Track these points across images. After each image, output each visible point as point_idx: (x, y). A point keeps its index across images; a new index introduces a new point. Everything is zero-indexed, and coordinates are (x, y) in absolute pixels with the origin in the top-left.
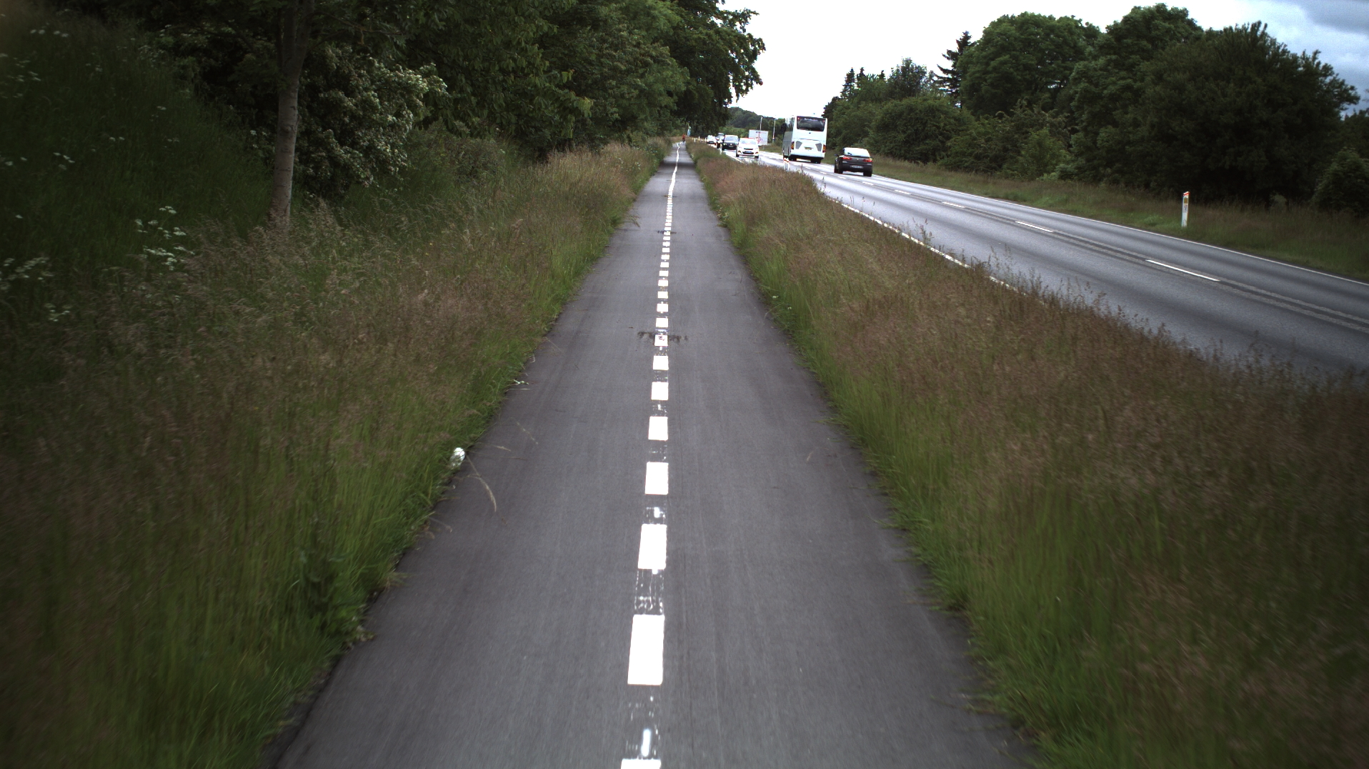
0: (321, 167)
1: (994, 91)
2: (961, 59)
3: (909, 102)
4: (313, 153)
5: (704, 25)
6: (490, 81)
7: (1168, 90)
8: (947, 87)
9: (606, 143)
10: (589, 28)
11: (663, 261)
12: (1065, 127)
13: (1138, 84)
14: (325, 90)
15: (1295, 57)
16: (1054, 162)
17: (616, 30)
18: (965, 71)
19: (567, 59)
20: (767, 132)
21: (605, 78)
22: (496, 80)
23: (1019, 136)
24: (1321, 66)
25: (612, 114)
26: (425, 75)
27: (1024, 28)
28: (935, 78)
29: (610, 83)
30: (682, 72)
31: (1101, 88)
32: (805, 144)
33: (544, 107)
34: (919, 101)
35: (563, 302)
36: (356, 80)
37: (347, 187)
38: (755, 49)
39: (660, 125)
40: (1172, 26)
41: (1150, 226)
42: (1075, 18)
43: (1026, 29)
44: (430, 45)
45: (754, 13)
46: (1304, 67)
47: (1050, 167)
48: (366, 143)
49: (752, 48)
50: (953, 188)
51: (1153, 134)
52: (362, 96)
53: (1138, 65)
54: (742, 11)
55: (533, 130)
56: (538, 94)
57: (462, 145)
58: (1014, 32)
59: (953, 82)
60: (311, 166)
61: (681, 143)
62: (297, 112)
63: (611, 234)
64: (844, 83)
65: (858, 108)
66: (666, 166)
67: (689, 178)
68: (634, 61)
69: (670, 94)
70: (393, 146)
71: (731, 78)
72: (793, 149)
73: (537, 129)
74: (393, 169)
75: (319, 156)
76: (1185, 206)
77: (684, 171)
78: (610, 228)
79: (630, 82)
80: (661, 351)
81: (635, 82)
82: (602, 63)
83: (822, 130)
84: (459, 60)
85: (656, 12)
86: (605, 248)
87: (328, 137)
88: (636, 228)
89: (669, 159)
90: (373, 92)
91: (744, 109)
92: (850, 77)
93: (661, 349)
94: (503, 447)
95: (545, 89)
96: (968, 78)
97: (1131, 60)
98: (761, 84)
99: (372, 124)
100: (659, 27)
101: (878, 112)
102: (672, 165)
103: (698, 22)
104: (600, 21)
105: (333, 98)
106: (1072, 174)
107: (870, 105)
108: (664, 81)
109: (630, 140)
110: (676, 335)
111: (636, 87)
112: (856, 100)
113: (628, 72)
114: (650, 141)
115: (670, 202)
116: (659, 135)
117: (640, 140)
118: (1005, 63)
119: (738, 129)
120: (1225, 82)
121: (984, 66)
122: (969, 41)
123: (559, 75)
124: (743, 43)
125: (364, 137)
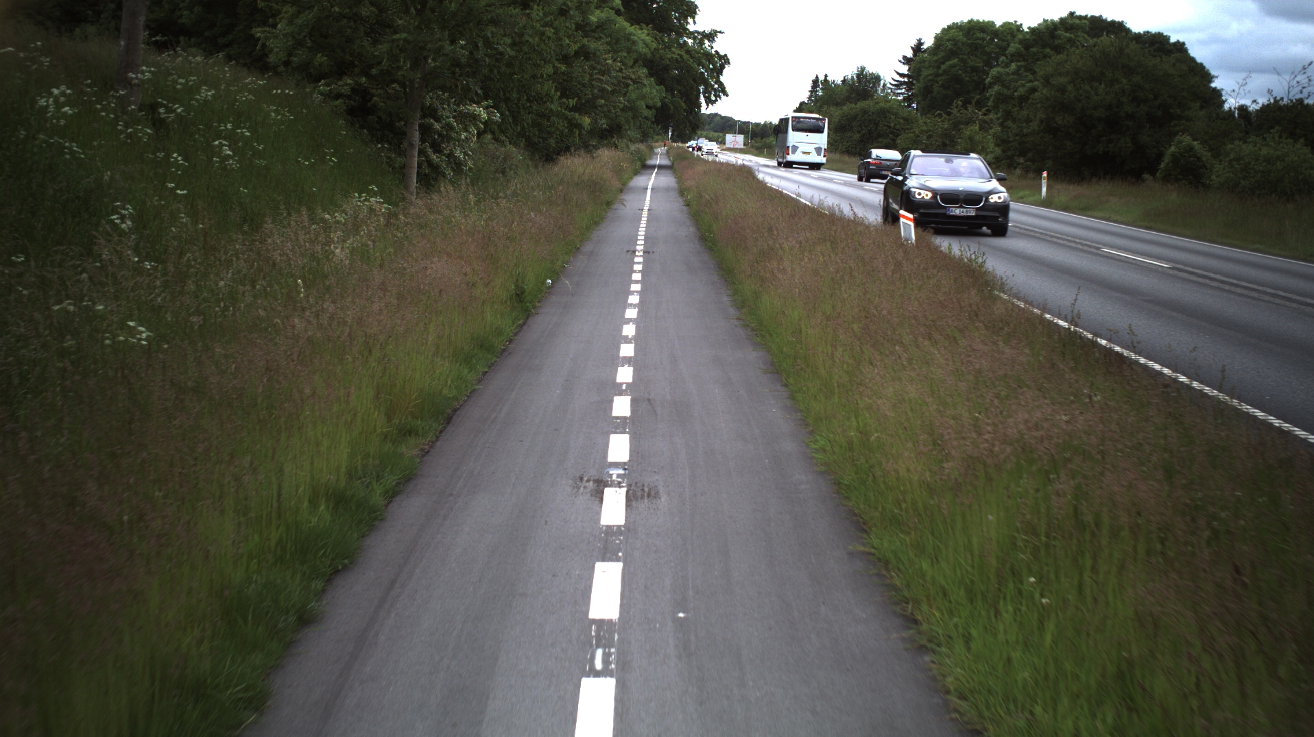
1: (944, 92)
2: (915, 64)
3: (863, 105)
5: (678, 45)
8: (903, 91)
9: (597, 149)
10: (582, 59)
17: (603, 59)
18: (919, 75)
19: (565, 83)
20: (743, 136)
21: (595, 98)
23: (956, 133)
25: (602, 126)
26: (486, 108)
27: (971, 33)
28: (892, 82)
29: (600, 102)
30: (660, 90)
31: (1012, 90)
33: (556, 124)
34: (872, 105)
36: (441, 111)
37: (437, 180)
38: (722, 64)
39: (642, 133)
43: (973, 35)
45: (720, 32)
48: (448, 152)
49: (717, 63)
51: (1042, 127)
52: (445, 121)
54: (710, 31)
56: (553, 115)
58: (961, 37)
59: (909, 86)
61: (662, 148)
62: (418, 133)
63: (606, 212)
64: (810, 89)
66: (646, 168)
67: (666, 176)
68: (618, 83)
69: (648, 107)
70: (466, 154)
71: (701, 90)
72: (788, 155)
74: (465, 168)
77: (663, 171)
78: (605, 207)
79: (615, 100)
82: (593, 85)
85: (636, 37)
87: (425, 148)
88: (623, 207)
89: (650, 162)
90: (452, 119)
92: (815, 82)
95: (558, 112)
96: (922, 81)
98: (727, 96)
99: (449, 139)
100: (638, 51)
102: (653, 167)
103: (671, 45)
104: (591, 53)
107: (832, 108)
108: (643, 97)
109: (616, 146)
112: (818, 104)
113: (613, 92)
114: (633, 147)
115: (649, 192)
116: (642, 141)
117: (624, 146)
118: (954, 66)
119: (714, 135)
120: (1097, 83)
121: (935, 70)
122: (922, 47)
123: (567, 102)
124: (711, 59)
125: (447, 148)
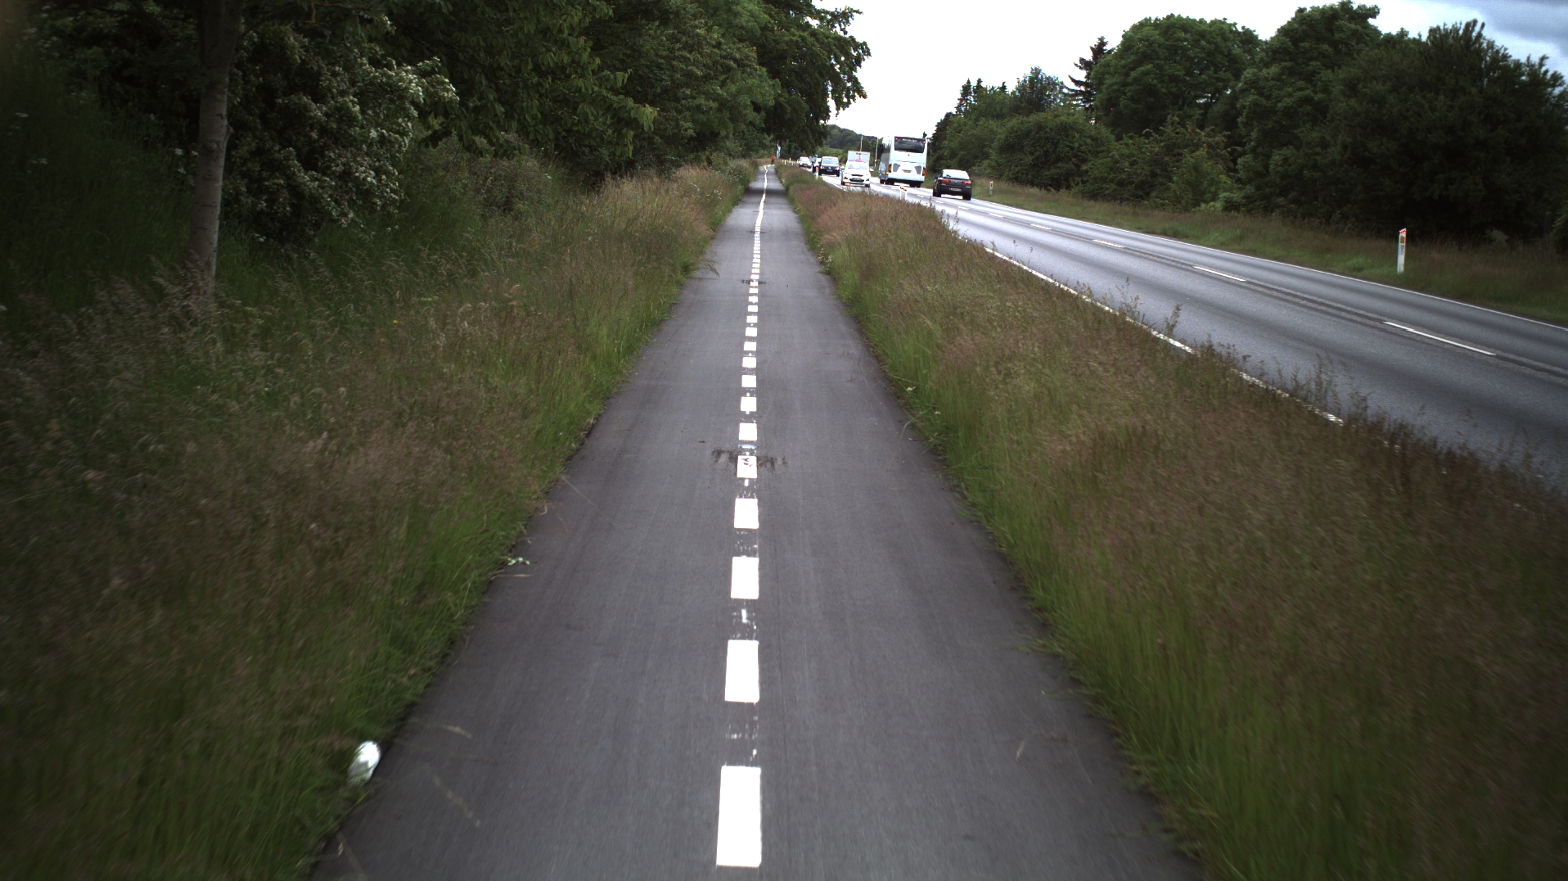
0: (278, 199)
1: (1134, 106)
2: (1095, 69)
3: (1038, 118)
4: (267, 180)
5: (798, 26)
6: (521, 84)
7: (1365, 104)
8: (1080, 102)
9: (679, 166)
10: (657, 23)
11: (749, 325)
12: (1225, 148)
13: (1320, 96)
14: (285, 94)
15: (1518, 64)
16: (1213, 189)
17: (691, 27)
18: (1100, 83)
20: (869, 154)
21: (677, 86)
22: (530, 82)
23: (1170, 159)
24: (1549, 74)
25: (686, 130)
26: (422, 74)
27: (1170, 32)
28: (1065, 91)
29: (684, 92)
30: (774, 85)
31: (1274, 101)
32: (903, 166)
33: (592, 118)
34: (1049, 118)
35: (606, 396)
36: (327, 79)
37: (317, 226)
38: (859, 54)
39: (745, 145)
40: (1359, 27)
41: (1355, 272)
42: (1228, 21)
43: (1173, 34)
44: (441, 37)
45: (857, 12)
46: (1529, 75)
47: (1208, 196)
48: (340, 169)
49: (853, 53)
50: (1097, 221)
51: (1346, 156)
52: (336, 102)
53: (1319, 73)
54: (843, 9)
55: (587, 150)
56: (584, 101)
57: (491, 168)
59: (1087, 96)
60: (264, 198)
61: (769, 165)
62: (226, 122)
63: (680, 285)
64: (960, 97)
65: (977, 125)
66: (752, 193)
67: (780, 208)
68: (714, 65)
69: (757, 108)
71: (830, 88)
72: (890, 172)
73: (592, 149)
75: (275, 184)
76: (1402, 246)
77: (773, 200)
78: (680, 276)
79: (707, 90)
80: (747, 489)
81: (713, 90)
82: (673, 67)
83: (922, 152)
84: (480, 56)
86: (673, 306)
87: (287, 159)
88: (715, 276)
89: (756, 185)
90: (351, 97)
91: (842, 127)
92: (966, 89)
93: (746, 483)
94: (457, 729)
95: (594, 95)
96: (1104, 91)
97: (1309, 68)
98: (865, 97)
99: (352, 143)
100: (743, 25)
101: (1000, 130)
102: (760, 192)
103: (790, 23)
104: (671, 13)
105: (295, 104)
106: (1239, 206)
107: (991, 122)
108: (749, 90)
109: (710, 163)
110: (770, 455)
111: (717, 98)
112: (973, 117)
113: (707, 78)
114: (733, 164)
115: (757, 235)
116: (744, 156)
117: (721, 162)
118: (1147, 73)
119: (835, 150)
120: (1433, 93)
121: (1123, 77)
122: (1104, 48)
123: (612, 76)
124: (843, 47)
125: (338, 159)
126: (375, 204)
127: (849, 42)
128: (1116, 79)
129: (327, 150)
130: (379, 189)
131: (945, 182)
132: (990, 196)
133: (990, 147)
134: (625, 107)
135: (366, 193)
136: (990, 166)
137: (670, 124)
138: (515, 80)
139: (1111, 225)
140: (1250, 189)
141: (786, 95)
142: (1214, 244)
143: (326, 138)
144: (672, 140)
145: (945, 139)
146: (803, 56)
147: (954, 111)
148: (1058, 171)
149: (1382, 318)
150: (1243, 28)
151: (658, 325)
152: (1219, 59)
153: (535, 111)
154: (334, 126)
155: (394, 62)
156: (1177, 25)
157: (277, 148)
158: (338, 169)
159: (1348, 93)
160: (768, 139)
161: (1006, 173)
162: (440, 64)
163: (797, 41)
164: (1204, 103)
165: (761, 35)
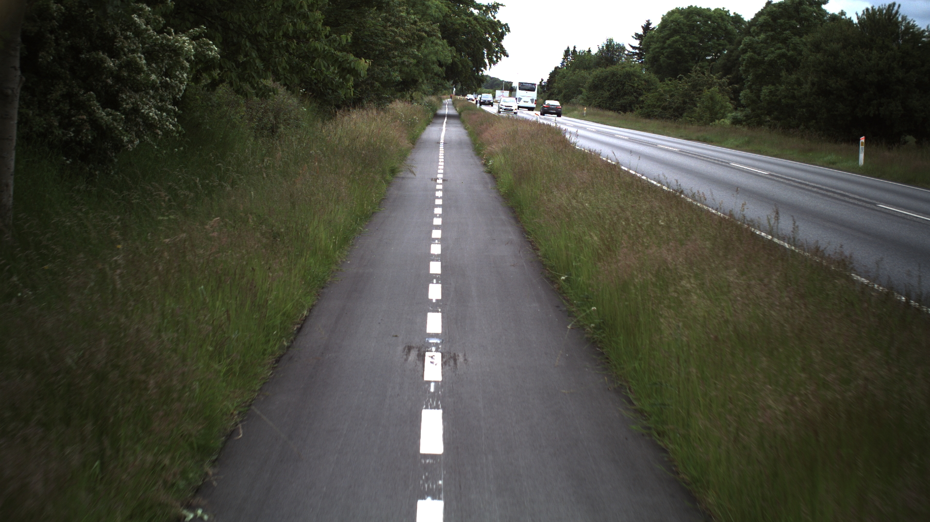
0: (82, 130)
1: (669, 61)
2: (645, 39)
3: (612, 69)
4: (74, 116)
5: (465, 14)
6: (274, 46)
7: (826, 57)
8: (635, 59)
9: (391, 102)
10: (375, 9)
12: (728, 86)
13: (791, 53)
14: (88, 52)
15: (921, 31)
16: (722, 111)
17: (397, 12)
18: (647, 50)
20: (507, 92)
21: (389, 50)
22: (280, 44)
23: (695, 93)
25: (395, 77)
26: (194, 38)
27: (690, 17)
28: (627, 52)
29: (393, 53)
30: (451, 51)
31: (763, 56)
32: (524, 99)
33: (324, 69)
34: (619, 69)
36: (121, 41)
38: (503, 31)
39: (434, 88)
41: (831, 164)
42: (725, 10)
43: (691, 18)
45: (502, 5)
47: (719, 115)
48: (130, 106)
49: (499, 30)
51: (814, 90)
52: (127, 57)
53: (790, 39)
54: (493, 4)
55: (330, 92)
56: (318, 57)
58: (682, 19)
59: (640, 56)
60: (72, 130)
61: (449, 100)
62: (19, 73)
63: (389, 183)
64: (563, 57)
65: (574, 74)
66: (438, 117)
67: (456, 127)
68: (412, 36)
69: (441, 65)
71: (486, 52)
73: (333, 91)
75: (80, 119)
76: (862, 148)
77: (452, 121)
78: (388, 177)
79: (409, 52)
80: (433, 396)
81: (412, 52)
83: (534, 91)
86: (382, 201)
87: (89, 100)
88: (412, 176)
89: (441, 112)
90: (140, 54)
91: (493, 76)
92: (567, 52)
95: (325, 52)
96: (651, 52)
97: (784, 35)
98: (507, 56)
100: (431, 14)
101: (590, 76)
102: (443, 116)
103: (461, 12)
105: (95, 58)
106: (742, 121)
107: (583, 72)
108: (436, 53)
109: (412, 98)
110: (453, 350)
111: (415, 57)
112: (572, 69)
113: (408, 44)
114: (427, 99)
115: (442, 147)
116: (433, 94)
117: (419, 98)
118: (676, 41)
119: (488, 90)
120: (868, 50)
121: (662, 44)
122: (650, 27)
123: (338, 38)
124: (494, 27)
125: (128, 99)
126: (157, 134)
127: (497, 24)
128: (658, 45)
129: (121, 93)
130: (160, 123)
131: (546, 107)
132: (584, 117)
133: (582, 87)
134: (346, 60)
135: (150, 125)
136: (583, 98)
137: (384, 74)
138: (270, 43)
139: (663, 135)
140: (748, 110)
141: (459, 57)
142: (732, 146)
143: (120, 85)
144: (386, 84)
145: (555, 82)
146: (469, 33)
147: (559, 66)
148: (624, 101)
149: (874, 201)
150: (734, 13)
151: (370, 218)
152: (720, 33)
153: (284, 64)
154: (125, 74)
155: (172, 30)
156: (694, 12)
157: (82, 92)
158: (128, 106)
159: (813, 50)
160: (449, 84)
161: (593, 103)
162: (206, 31)
163: (466, 23)
164: (711, 59)
165: (443, 19)
